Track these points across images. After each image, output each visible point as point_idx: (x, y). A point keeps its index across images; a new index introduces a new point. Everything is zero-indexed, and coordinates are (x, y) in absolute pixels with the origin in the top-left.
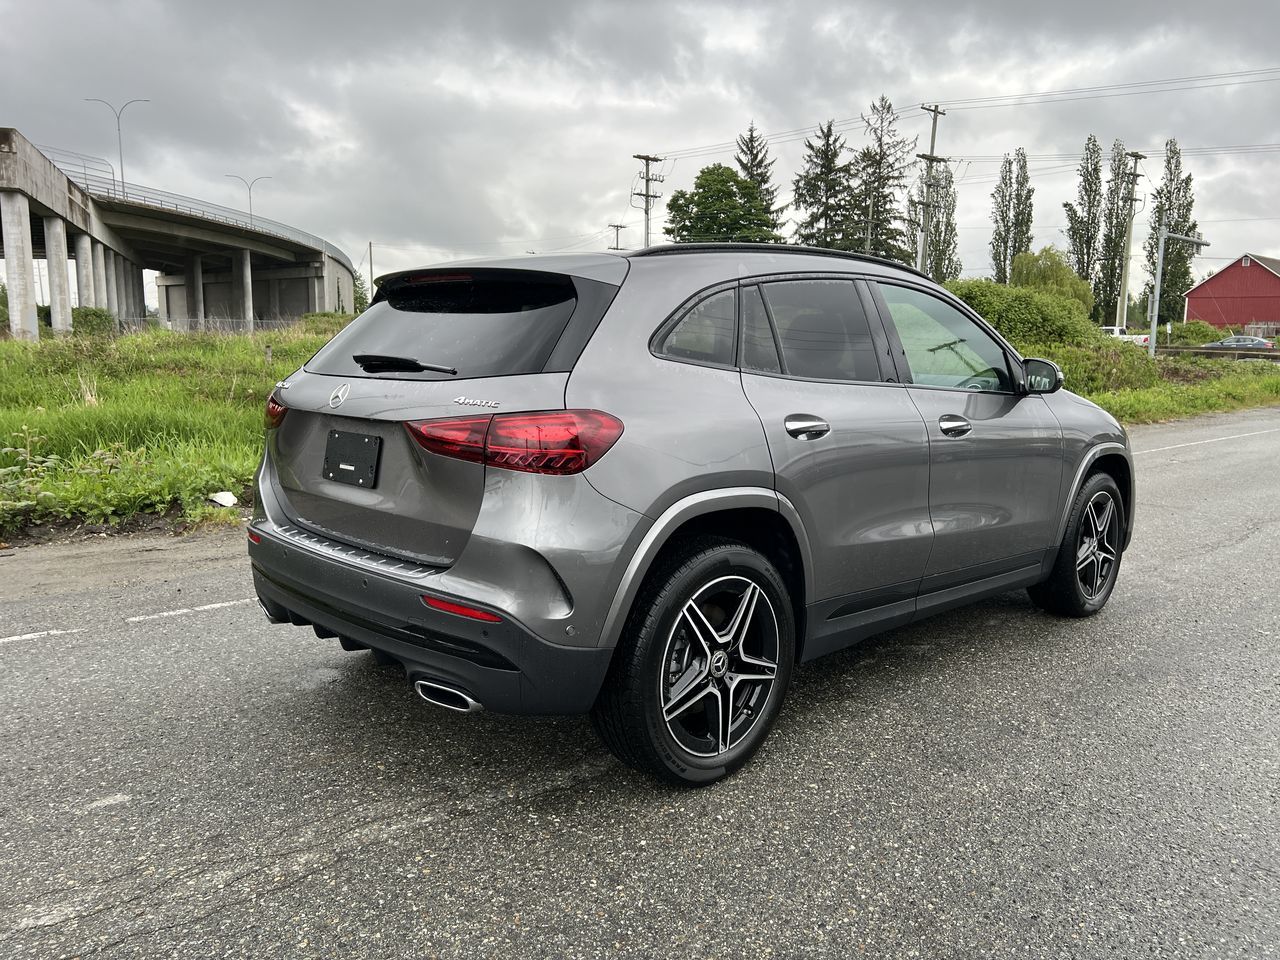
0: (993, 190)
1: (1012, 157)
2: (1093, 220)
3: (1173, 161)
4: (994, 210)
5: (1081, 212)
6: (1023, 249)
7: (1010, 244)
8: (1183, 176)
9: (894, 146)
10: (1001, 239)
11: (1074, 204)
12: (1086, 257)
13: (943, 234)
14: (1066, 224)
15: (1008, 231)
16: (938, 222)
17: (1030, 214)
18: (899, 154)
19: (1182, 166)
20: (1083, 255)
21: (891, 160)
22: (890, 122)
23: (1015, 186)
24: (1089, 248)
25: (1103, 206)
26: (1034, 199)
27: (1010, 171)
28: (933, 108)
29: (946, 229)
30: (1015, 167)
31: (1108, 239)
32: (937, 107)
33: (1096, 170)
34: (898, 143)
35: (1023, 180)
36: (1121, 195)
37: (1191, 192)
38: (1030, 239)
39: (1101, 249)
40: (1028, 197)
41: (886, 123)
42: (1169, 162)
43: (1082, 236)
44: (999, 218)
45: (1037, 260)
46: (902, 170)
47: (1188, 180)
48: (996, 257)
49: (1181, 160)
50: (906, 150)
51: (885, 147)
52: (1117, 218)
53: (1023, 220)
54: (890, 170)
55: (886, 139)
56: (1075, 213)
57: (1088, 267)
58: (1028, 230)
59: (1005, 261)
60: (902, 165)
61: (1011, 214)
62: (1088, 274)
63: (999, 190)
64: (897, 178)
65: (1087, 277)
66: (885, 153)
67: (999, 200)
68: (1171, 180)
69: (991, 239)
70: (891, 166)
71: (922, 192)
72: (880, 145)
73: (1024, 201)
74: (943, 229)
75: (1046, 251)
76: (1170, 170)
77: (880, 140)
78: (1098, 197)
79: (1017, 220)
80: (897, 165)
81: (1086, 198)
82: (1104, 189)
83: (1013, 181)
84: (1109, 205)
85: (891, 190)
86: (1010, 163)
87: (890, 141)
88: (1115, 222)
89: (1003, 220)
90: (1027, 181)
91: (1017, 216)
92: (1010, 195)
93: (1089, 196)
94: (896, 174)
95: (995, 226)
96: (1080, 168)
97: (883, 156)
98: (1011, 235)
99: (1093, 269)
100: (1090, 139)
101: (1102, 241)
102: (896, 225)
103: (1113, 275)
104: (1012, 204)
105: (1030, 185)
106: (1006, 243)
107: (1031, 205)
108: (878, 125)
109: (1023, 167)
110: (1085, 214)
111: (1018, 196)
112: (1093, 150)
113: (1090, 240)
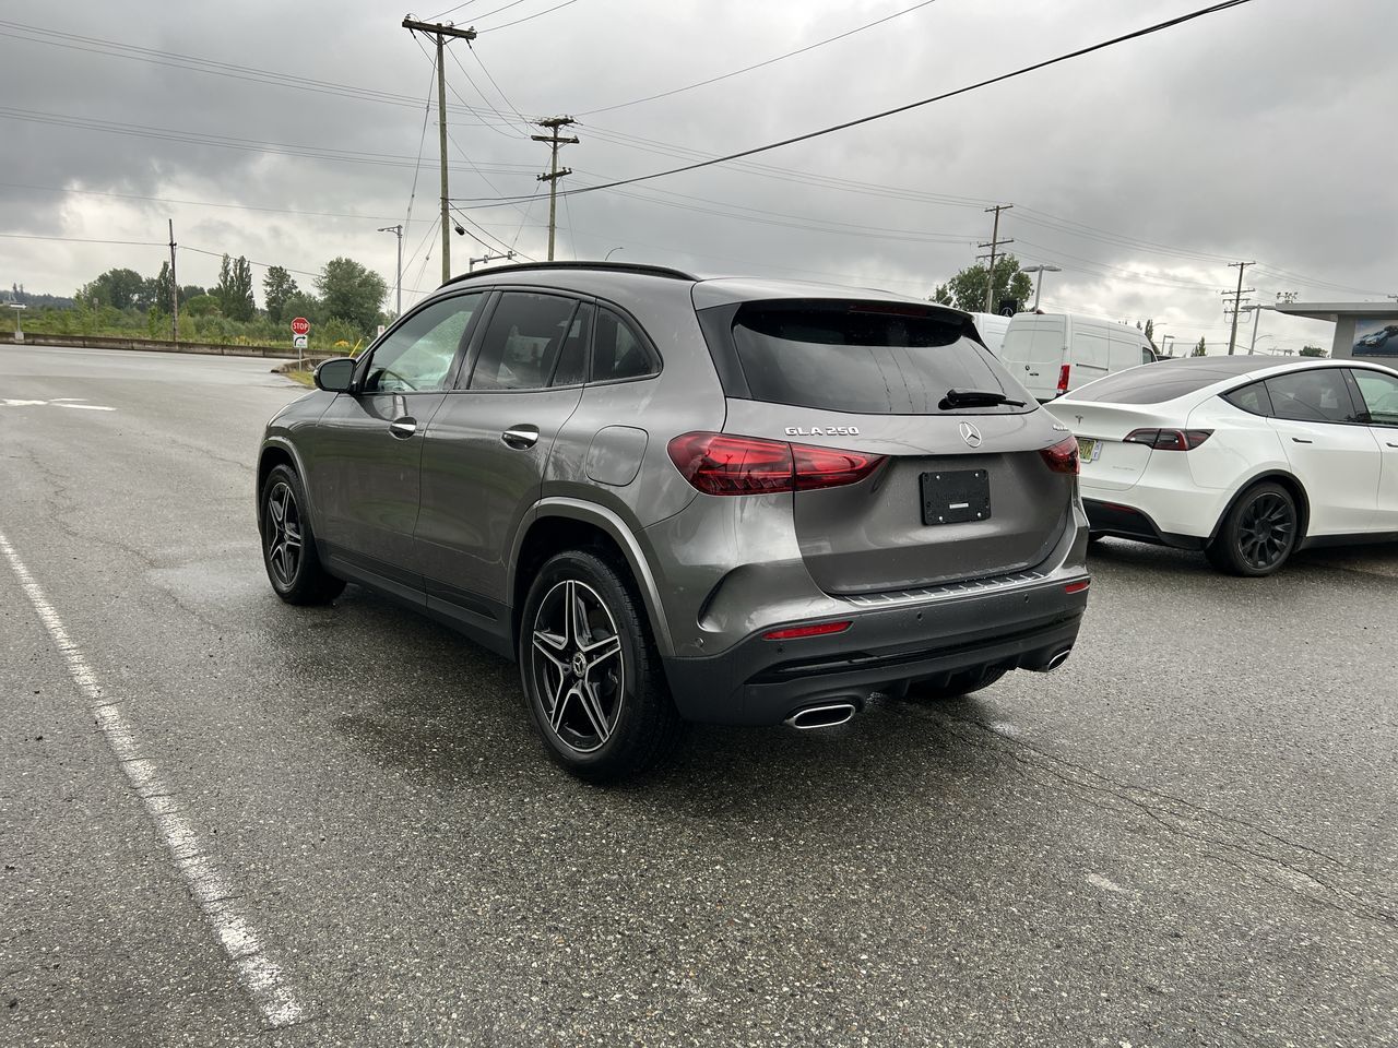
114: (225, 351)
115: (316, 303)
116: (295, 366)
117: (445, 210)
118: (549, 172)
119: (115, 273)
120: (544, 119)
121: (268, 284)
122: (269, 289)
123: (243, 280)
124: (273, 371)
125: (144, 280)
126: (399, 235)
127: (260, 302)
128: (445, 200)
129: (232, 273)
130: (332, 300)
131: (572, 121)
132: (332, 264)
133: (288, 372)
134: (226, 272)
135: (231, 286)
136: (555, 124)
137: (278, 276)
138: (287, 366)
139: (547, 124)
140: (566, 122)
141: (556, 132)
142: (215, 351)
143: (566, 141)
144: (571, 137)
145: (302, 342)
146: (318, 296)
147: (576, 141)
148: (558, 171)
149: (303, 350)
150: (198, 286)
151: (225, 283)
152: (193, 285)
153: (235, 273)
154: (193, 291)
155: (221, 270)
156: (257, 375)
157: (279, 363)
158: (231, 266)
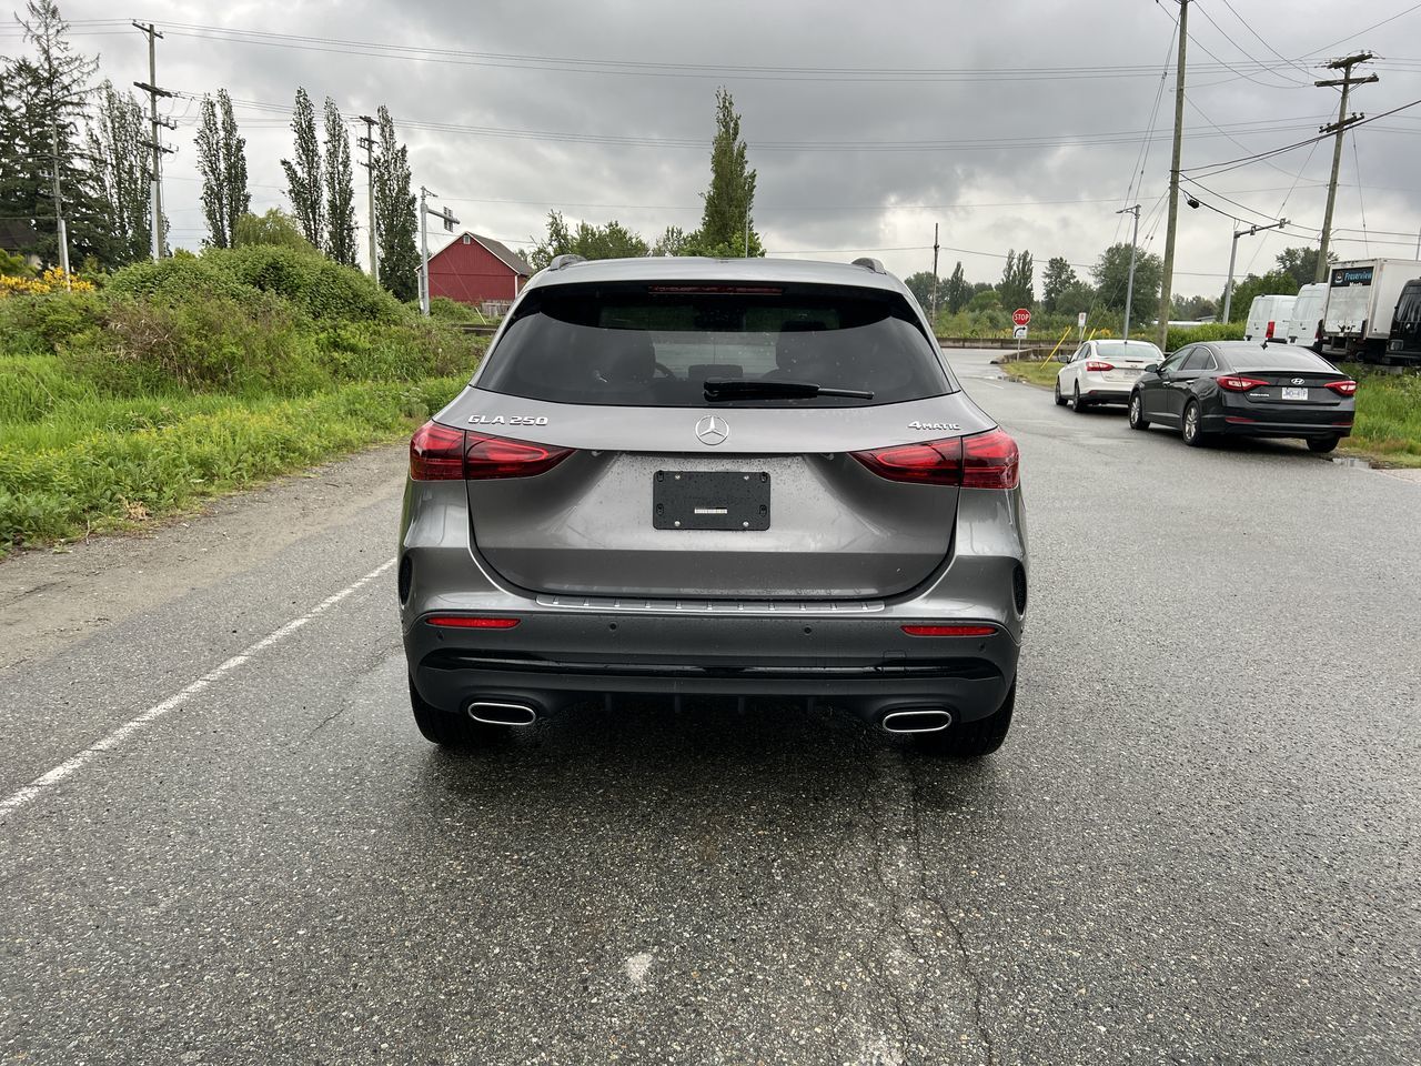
0: (196, 136)
1: (214, 98)
2: (315, 183)
3: (387, 129)
4: (201, 159)
5: (301, 173)
6: (241, 209)
7: (225, 202)
8: (398, 146)
9: (68, 63)
10: (213, 196)
11: (293, 163)
12: (312, 223)
13: (139, 182)
14: (287, 186)
15: (220, 186)
16: (131, 166)
17: (244, 169)
18: (76, 75)
19: (397, 136)
20: (309, 220)
21: (66, 80)
22: (58, 31)
23: (222, 134)
24: (314, 214)
25: (323, 169)
26: (246, 152)
27: (214, 115)
28: (147, 27)
29: (142, 175)
30: (219, 110)
31: (332, 204)
32: (151, 26)
33: (310, 127)
34: (72, 61)
35: (230, 128)
36: (340, 160)
37: (408, 164)
38: (247, 198)
39: (327, 216)
40: (239, 149)
41: (52, 31)
42: (383, 131)
43: (305, 200)
44: (207, 169)
45: (263, 222)
46: (83, 95)
47: (404, 150)
48: (211, 215)
49: (395, 129)
50: (85, 70)
51: (55, 63)
52: (339, 184)
53: (237, 175)
54: (66, 93)
55: (54, 52)
56: (295, 173)
57: (316, 234)
58: (244, 187)
59: (221, 221)
60: (83, 89)
61: (222, 166)
62: (317, 243)
63: (202, 135)
64: (78, 104)
65: (317, 245)
66: (56, 71)
67: (205, 147)
68: (388, 149)
69: (201, 193)
70: (65, 88)
71: (105, 126)
72: (48, 59)
73: (235, 150)
74: (138, 175)
75: (272, 214)
76: (384, 137)
77: (46, 52)
78: (316, 159)
79: (230, 174)
80: (75, 88)
81: (304, 157)
82: (322, 150)
83: (219, 126)
84: (330, 169)
85: (71, 119)
86: (213, 106)
87: (62, 56)
88: (337, 187)
89: (213, 171)
90: (235, 130)
91: (229, 168)
92: (217, 143)
93: (307, 156)
94: (75, 99)
95: (204, 178)
96: (294, 124)
97: (54, 74)
98: (226, 191)
99: (321, 237)
100: (299, 92)
101: (327, 207)
102: (78, 164)
103: (343, 244)
104: (221, 155)
105: (240, 133)
106: (220, 200)
107: (243, 158)
108: (41, 31)
109: (228, 112)
110: (306, 175)
111: (227, 145)
112: (304, 105)
113: (314, 205)
114: (966, 344)
115: (1091, 292)
116: (1014, 357)
117: (1174, 184)
118: (1335, 121)
119: (918, 276)
120: (1334, 60)
121: (1047, 276)
122: (1047, 280)
123: (1025, 273)
124: (992, 363)
125: (941, 281)
126: (1137, 216)
127: (1039, 294)
128: (1175, 172)
129: (1015, 268)
130: (1107, 288)
131: (1370, 56)
132: (1110, 250)
133: (1008, 362)
134: (1010, 267)
135: (1014, 281)
136: (1347, 64)
137: (1058, 266)
138: (1007, 357)
139: (1337, 65)
140: (1361, 59)
141: (1347, 74)
142: (957, 345)
143: (1361, 81)
144: (1368, 75)
145: (1022, 333)
146: (1093, 284)
147: (1374, 79)
148: (1347, 117)
149: (1022, 342)
150: (987, 283)
151: (1008, 278)
152: (981, 282)
153: (1018, 267)
154: (982, 287)
155: (1005, 266)
156: (972, 367)
157: (1001, 354)
158: (1015, 261)
